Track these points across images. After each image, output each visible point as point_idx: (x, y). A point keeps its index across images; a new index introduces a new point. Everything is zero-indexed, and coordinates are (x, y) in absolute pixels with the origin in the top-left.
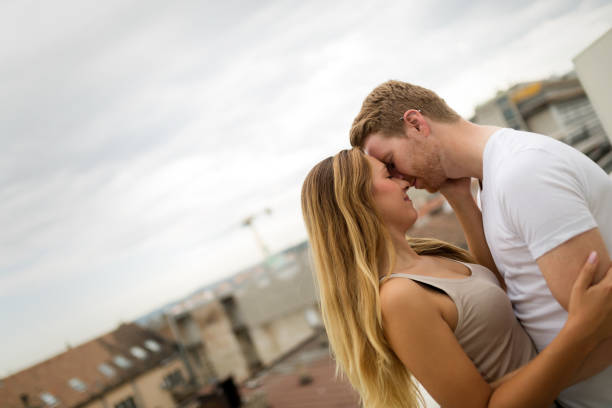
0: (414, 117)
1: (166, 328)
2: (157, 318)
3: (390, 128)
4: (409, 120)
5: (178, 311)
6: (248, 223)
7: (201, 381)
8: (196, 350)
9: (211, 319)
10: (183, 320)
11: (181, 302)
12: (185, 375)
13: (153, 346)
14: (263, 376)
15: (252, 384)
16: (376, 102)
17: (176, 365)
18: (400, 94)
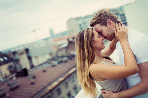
0: (110, 21)
1: (10, 54)
2: (7, 52)
3: (103, 23)
4: (108, 22)
5: (13, 50)
6: (34, 31)
7: (18, 68)
8: (17, 61)
9: (22, 53)
10: (14, 53)
11: (14, 48)
12: (14, 66)
13: (6, 58)
14: (34, 69)
15: (31, 70)
16: (99, 15)
17: (12, 64)
18: (107, 14)
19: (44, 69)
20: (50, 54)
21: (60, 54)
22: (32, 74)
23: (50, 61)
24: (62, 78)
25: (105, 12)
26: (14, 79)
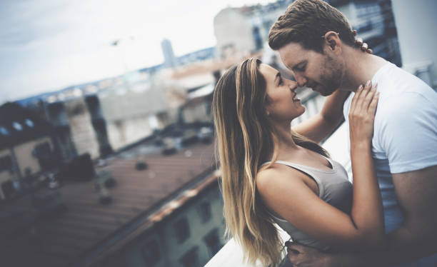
2: (35, 102)
4: (328, 39)
6: (115, 44)
7: (64, 154)
8: (65, 132)
9: (77, 111)
10: (58, 107)
11: (56, 94)
12: (52, 147)
13: (30, 123)
14: (111, 159)
15: (102, 162)
19: (141, 159)
20: (161, 116)
21: (189, 117)
22: (105, 173)
23: (158, 138)
24: (193, 189)
25: (320, 8)
26: (53, 185)
